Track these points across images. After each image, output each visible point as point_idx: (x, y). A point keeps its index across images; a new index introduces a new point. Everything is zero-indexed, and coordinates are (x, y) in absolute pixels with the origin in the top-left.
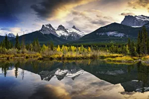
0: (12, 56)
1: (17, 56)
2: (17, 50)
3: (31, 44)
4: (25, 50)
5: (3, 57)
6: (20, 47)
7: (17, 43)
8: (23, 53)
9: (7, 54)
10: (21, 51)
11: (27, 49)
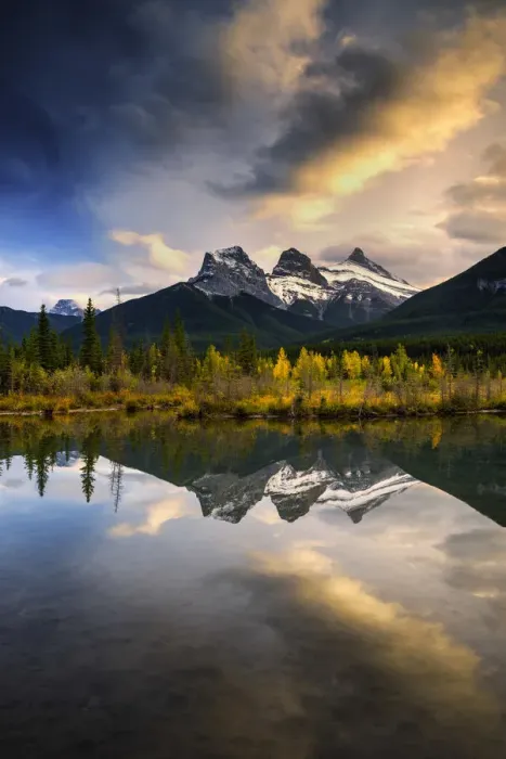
0: (67, 401)
1: (90, 404)
2: (89, 374)
3: (153, 348)
4: (126, 376)
5: (29, 409)
6: (104, 361)
7: (89, 342)
8: (115, 387)
9: (46, 393)
10: (105, 379)
11: (134, 372)
